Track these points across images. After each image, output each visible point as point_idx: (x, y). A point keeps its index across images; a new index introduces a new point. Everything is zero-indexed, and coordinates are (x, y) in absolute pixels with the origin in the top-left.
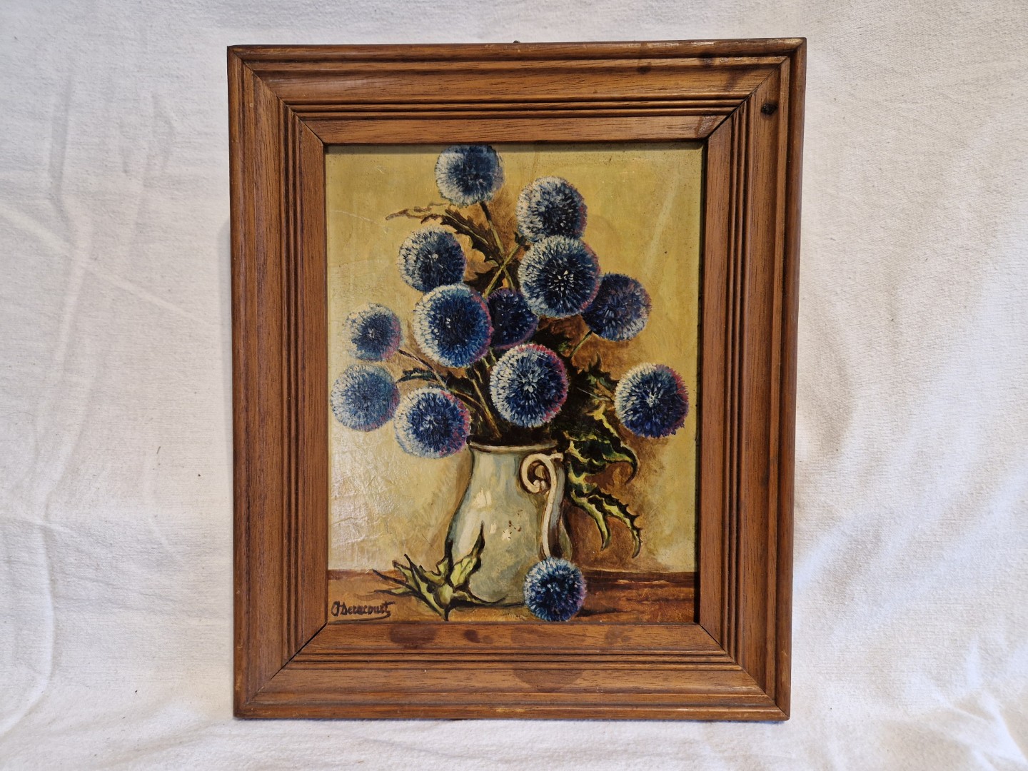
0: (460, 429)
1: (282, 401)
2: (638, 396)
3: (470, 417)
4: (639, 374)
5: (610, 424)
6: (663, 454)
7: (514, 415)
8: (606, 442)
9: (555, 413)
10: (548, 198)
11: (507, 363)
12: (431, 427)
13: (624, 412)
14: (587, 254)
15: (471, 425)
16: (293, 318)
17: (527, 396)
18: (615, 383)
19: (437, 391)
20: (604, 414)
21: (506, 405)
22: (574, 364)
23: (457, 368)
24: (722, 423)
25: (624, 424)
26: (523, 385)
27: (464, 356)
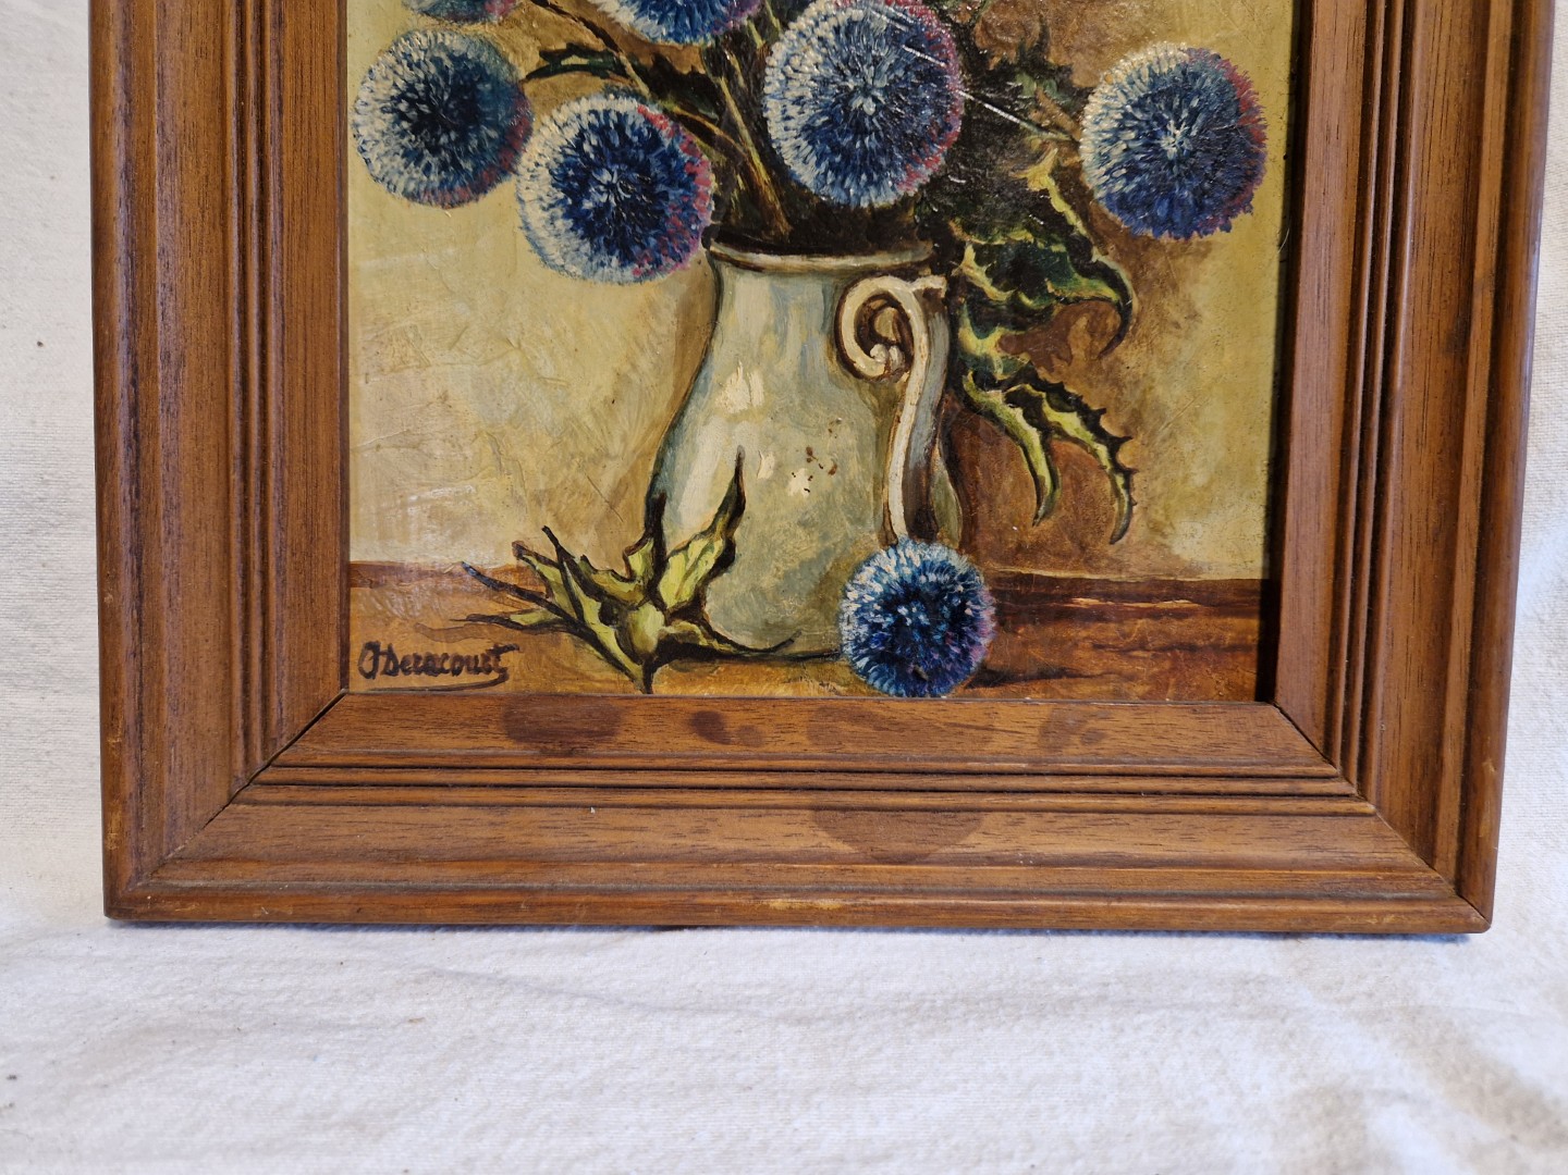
0: (686, 207)
1: (223, 109)
2: (1140, 129)
3: (713, 177)
4: (1145, 72)
5: (1068, 201)
6: (1196, 281)
7: (825, 174)
8: (1055, 248)
9: (930, 172)
11: (809, 34)
12: (612, 200)
13: (1104, 169)
15: (715, 197)
17: (859, 127)
18: (1083, 95)
19: (627, 106)
20: (1052, 174)
21: (806, 148)
22: (980, 42)
23: (680, 47)
24: (1353, 193)
25: (1103, 203)
26: (851, 95)
27: (698, 15)
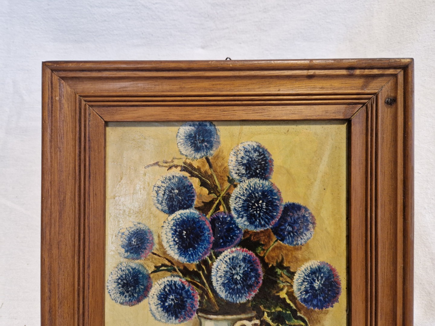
0: (192, 304)
1: (74, 289)
2: (308, 282)
3: (199, 296)
4: (309, 268)
5: (290, 300)
6: (325, 320)
7: (228, 295)
8: (288, 312)
9: (255, 293)
10: (248, 155)
11: (222, 260)
12: (173, 303)
13: (299, 292)
14: (274, 190)
15: (199, 301)
16: (82, 235)
17: (236, 282)
18: (293, 274)
19: (177, 279)
20: (286, 294)
21: (222, 288)
22: (267, 261)
23: (190, 264)
25: (300, 301)
26: (233, 275)
27: (194, 256)
